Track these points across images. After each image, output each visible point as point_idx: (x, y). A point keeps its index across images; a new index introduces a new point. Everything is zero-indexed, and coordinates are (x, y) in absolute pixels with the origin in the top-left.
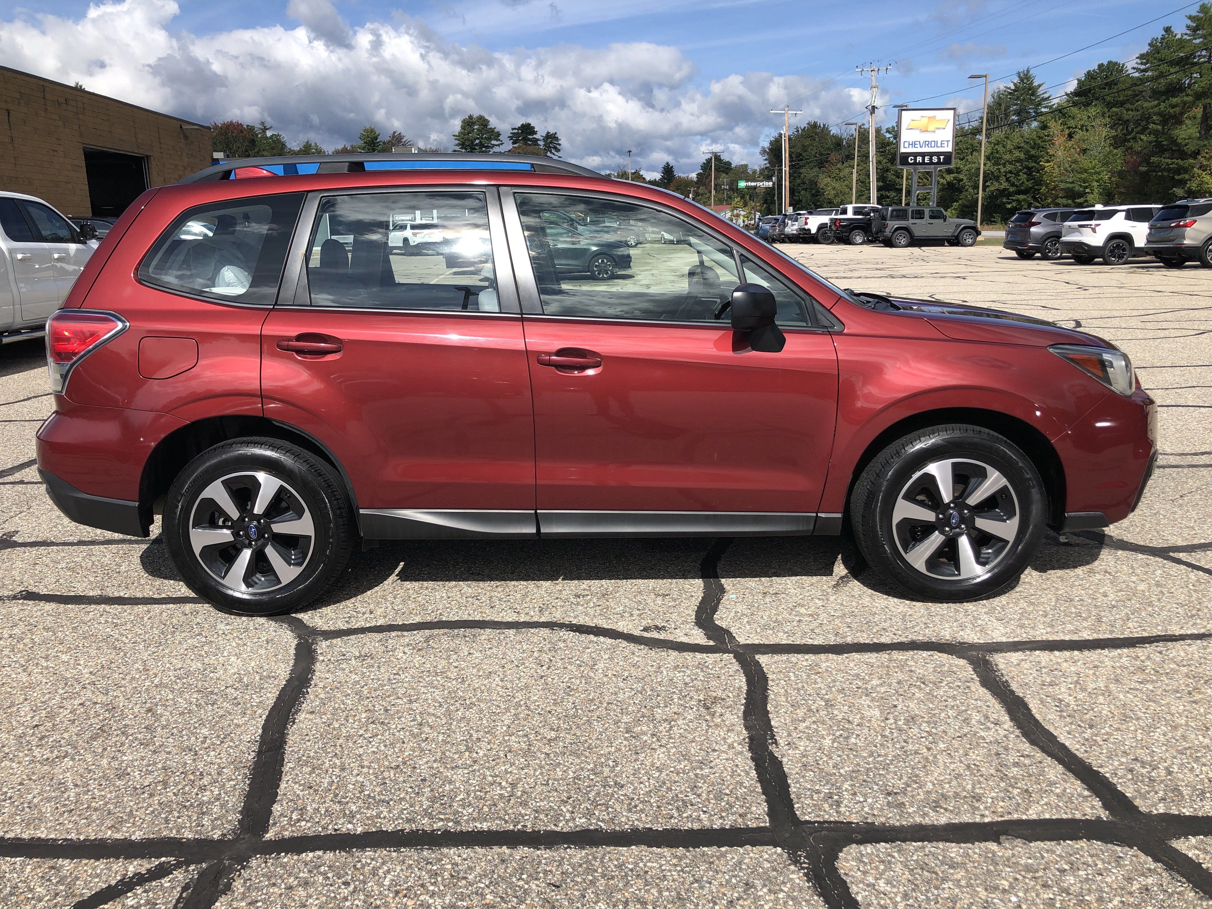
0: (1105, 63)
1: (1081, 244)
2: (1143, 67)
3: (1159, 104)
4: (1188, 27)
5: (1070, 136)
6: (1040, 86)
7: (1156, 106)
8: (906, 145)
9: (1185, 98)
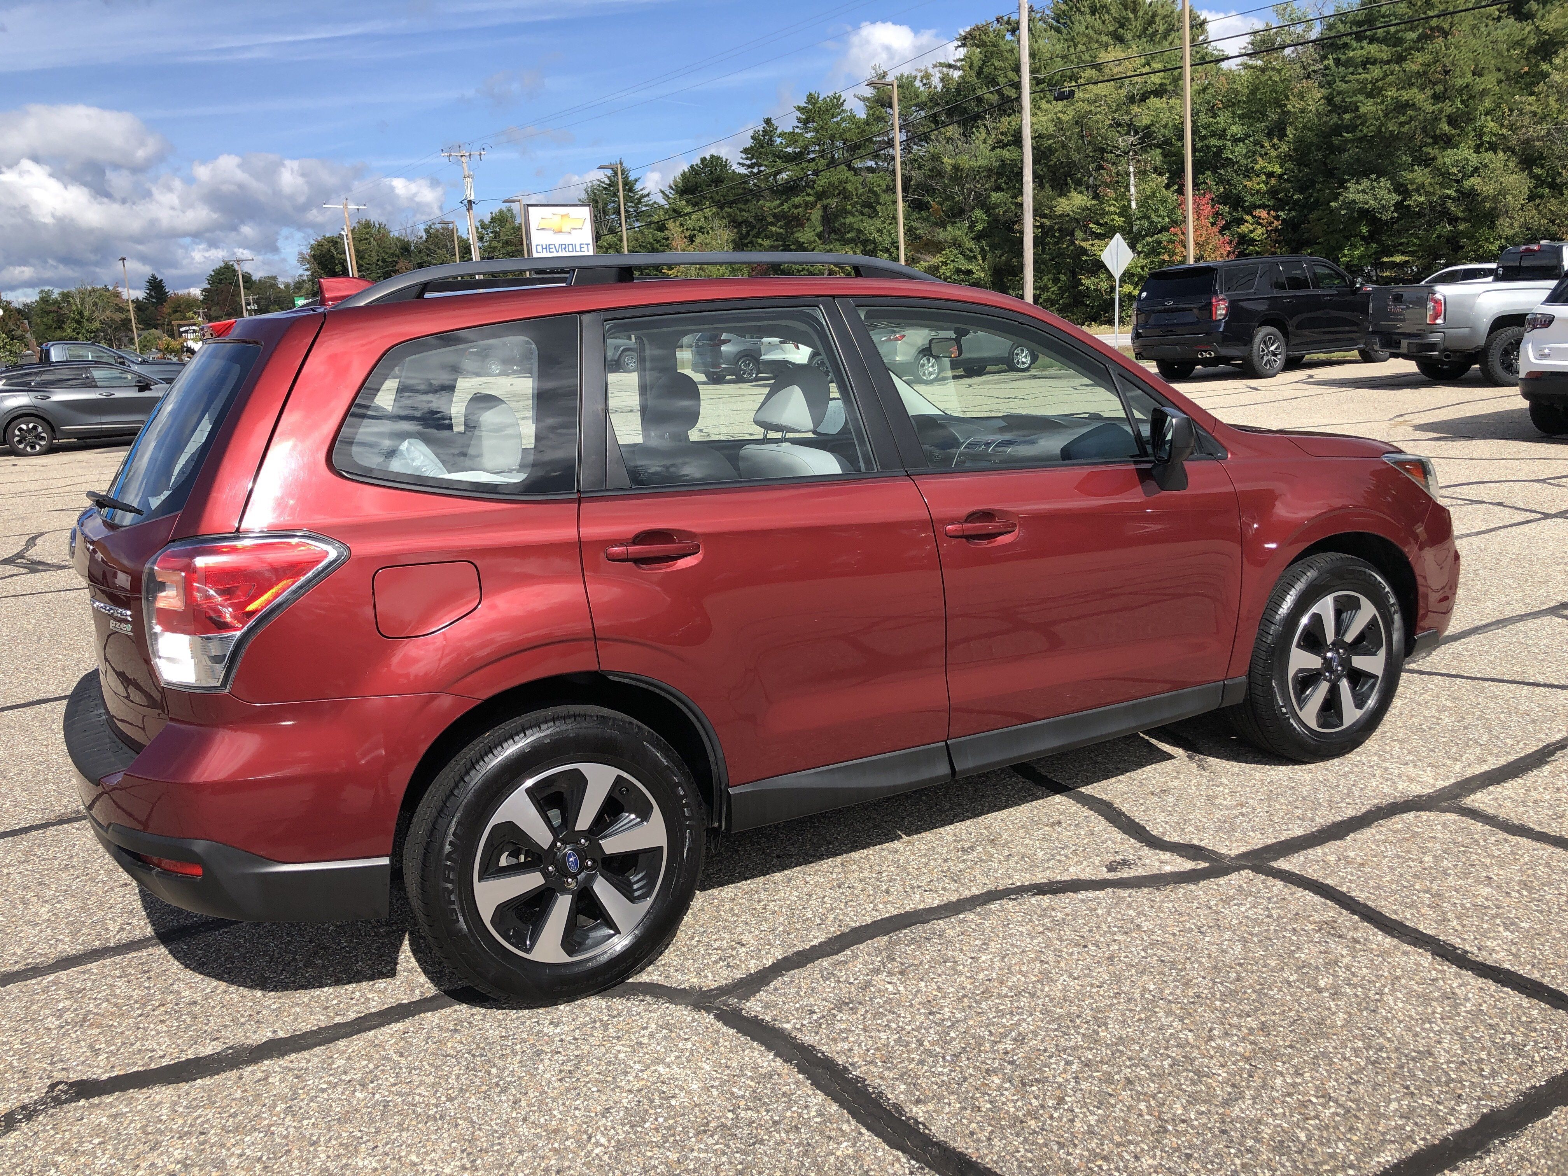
0: (708, 157)
1: (785, 363)
2: (748, 162)
3: (782, 204)
4: (799, 119)
5: (691, 239)
6: (636, 180)
7: (778, 207)
8: (540, 249)
9: (807, 198)
